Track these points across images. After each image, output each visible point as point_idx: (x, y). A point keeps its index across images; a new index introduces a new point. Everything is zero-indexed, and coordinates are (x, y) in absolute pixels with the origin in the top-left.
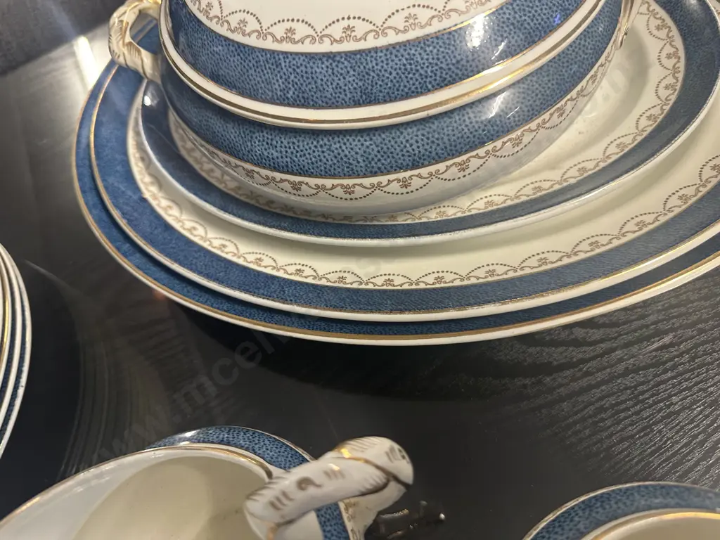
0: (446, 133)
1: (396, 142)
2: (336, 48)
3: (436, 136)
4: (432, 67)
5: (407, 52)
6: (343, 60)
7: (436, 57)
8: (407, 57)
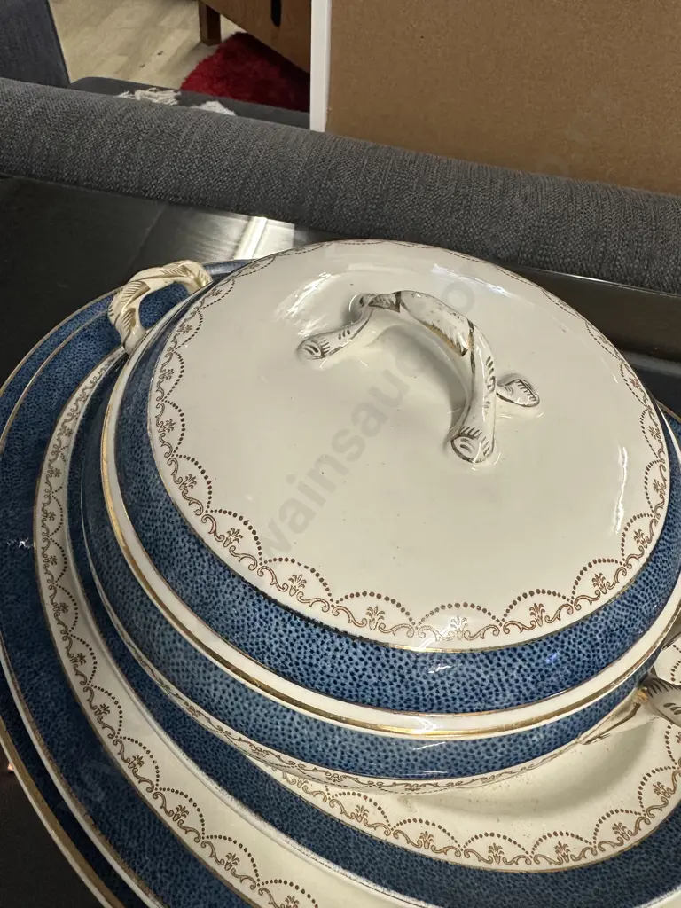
0: (258, 711)
1: (204, 672)
2: (210, 541)
3: (246, 705)
4: (280, 647)
5: (266, 610)
6: (206, 558)
7: (291, 640)
8: (264, 615)
